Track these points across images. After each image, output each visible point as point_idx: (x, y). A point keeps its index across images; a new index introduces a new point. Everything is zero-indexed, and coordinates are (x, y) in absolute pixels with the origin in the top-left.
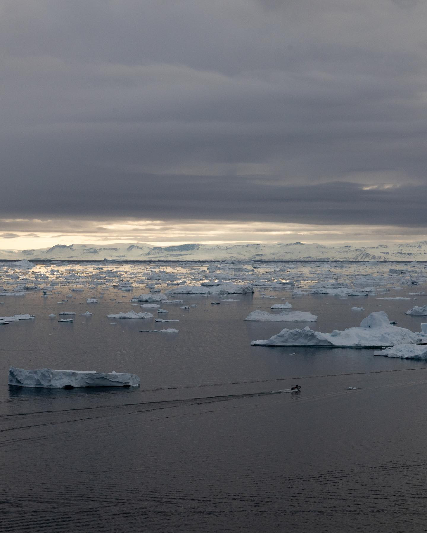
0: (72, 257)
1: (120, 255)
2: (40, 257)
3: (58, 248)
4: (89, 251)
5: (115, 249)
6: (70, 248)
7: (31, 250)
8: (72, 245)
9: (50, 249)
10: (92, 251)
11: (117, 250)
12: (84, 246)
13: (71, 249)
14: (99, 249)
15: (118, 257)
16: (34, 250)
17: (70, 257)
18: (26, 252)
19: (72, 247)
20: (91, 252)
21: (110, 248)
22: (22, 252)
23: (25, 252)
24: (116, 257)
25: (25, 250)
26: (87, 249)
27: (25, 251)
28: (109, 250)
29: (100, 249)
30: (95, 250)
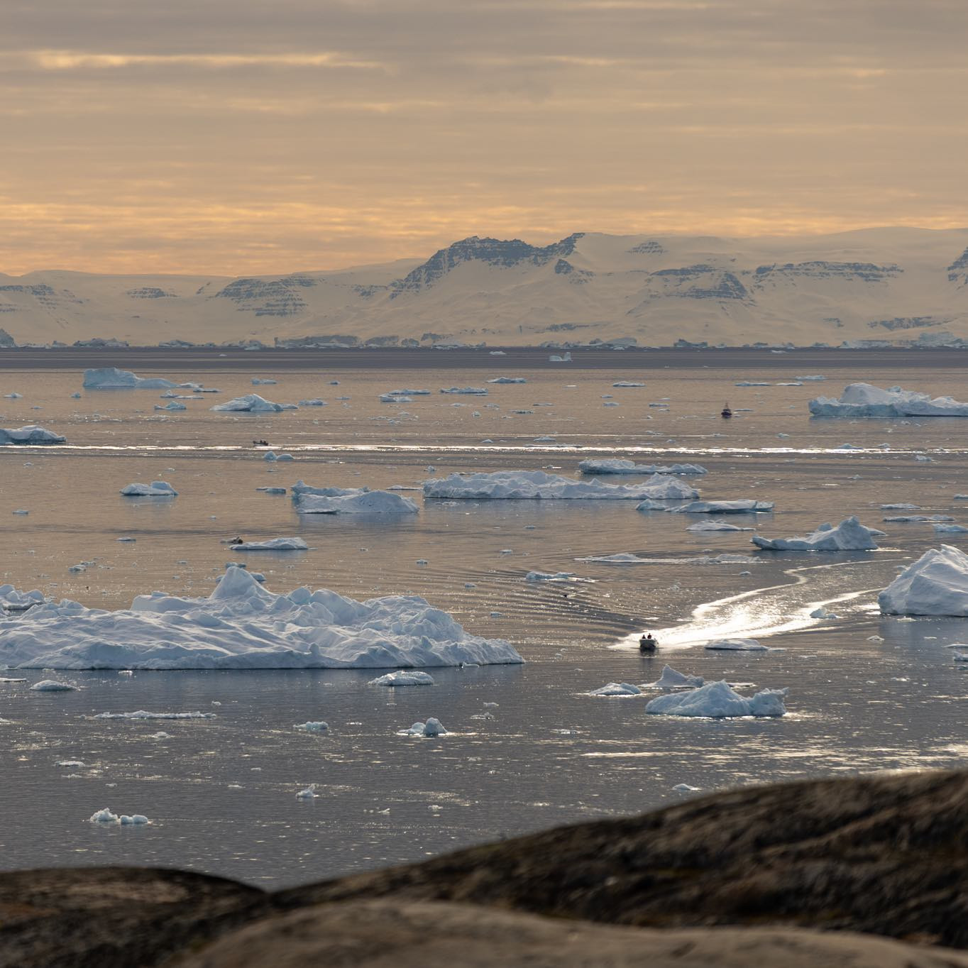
0: (569, 327)
1: (900, 316)
2: (345, 329)
3: (476, 262)
4: (686, 286)
5: (867, 273)
6: (554, 262)
7: (287, 282)
8: (568, 244)
9: (419, 269)
10: (704, 282)
11: (877, 277)
12: (652, 246)
13: (562, 268)
14: (754, 267)
15: (889, 325)
16: (305, 281)
17: (554, 328)
18: (249, 294)
19: (569, 259)
20: (699, 294)
21: (830, 259)
22: (226, 293)
23: (241, 290)
24: (873, 325)
25: (243, 282)
26: (675, 272)
27: (243, 288)
28: (822, 274)
29: (761, 270)
30: (730, 277)
